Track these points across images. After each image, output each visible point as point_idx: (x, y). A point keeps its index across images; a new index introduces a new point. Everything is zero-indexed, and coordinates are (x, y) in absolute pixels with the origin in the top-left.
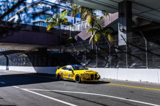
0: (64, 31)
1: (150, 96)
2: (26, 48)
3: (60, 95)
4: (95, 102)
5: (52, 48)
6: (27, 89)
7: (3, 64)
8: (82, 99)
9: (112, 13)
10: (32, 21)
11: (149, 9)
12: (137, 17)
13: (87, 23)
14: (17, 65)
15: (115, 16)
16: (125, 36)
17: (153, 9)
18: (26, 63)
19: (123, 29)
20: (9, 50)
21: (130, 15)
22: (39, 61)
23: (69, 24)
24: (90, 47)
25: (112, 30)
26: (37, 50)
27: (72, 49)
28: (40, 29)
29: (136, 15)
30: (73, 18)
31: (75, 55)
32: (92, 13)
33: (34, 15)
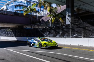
0: (33, 16)
1: (84, 53)
2: (11, 26)
4: (51, 57)
5: (27, 26)
6: (11, 50)
9: (62, 5)
10: (15, 10)
11: (83, 3)
13: (48, 11)
14: (5, 36)
15: (64, 7)
16: (70, 19)
17: (86, 3)
18: (11, 34)
19: (69, 15)
20: (1, 27)
21: (73, 6)
22: (19, 33)
24: (49, 25)
25: (62, 15)
26: (18, 27)
27: (38, 26)
28: (19, 14)
29: (76, 7)
31: (40, 30)
32: (50, 5)
33: (16, 6)
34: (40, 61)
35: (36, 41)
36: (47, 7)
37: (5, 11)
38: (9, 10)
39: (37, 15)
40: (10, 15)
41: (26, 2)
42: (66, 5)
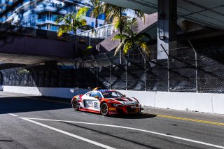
0: (81, 37)
1: (200, 131)
3: (74, 127)
4: (122, 138)
5: (66, 61)
6: (28, 118)
8: (105, 134)
9: (149, 13)
10: (37, 23)
11: (201, 9)
13: (114, 27)
14: (15, 85)
16: (166, 46)
17: (206, 9)
18: (27, 81)
19: (164, 37)
20: (4, 62)
21: (174, 16)
22: (46, 79)
23: (88, 28)
24: (116, 61)
25: (149, 37)
26: (44, 64)
27: (91, 63)
28: (48, 34)
29: (183, 16)
30: (94, 20)
31: (95, 72)
32: (121, 14)
33: (41, 15)
37: (14, 27)
39: (90, 36)
41: (63, 4)
42: (157, 13)
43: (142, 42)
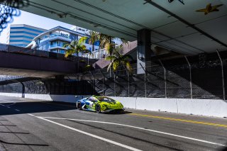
0: (81, 58)
2: (43, 75)
5: (71, 76)
7: (19, 92)
9: (131, 41)
10: (50, 48)
11: (167, 38)
12: (155, 46)
13: (106, 51)
15: (134, 44)
16: (144, 64)
19: (142, 58)
21: (148, 44)
22: (56, 89)
23: (87, 51)
24: (108, 75)
25: (131, 58)
26: (54, 77)
27: (90, 76)
28: (58, 56)
29: (155, 44)
32: (111, 41)
33: (52, 42)
34: (92, 137)
35: (91, 101)
36: (105, 43)
37: (33, 50)
38: (40, 49)
39: (88, 58)
40: (42, 57)
41: (69, 34)
42: (136, 41)
43: (126, 62)
